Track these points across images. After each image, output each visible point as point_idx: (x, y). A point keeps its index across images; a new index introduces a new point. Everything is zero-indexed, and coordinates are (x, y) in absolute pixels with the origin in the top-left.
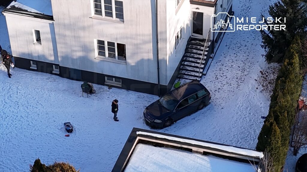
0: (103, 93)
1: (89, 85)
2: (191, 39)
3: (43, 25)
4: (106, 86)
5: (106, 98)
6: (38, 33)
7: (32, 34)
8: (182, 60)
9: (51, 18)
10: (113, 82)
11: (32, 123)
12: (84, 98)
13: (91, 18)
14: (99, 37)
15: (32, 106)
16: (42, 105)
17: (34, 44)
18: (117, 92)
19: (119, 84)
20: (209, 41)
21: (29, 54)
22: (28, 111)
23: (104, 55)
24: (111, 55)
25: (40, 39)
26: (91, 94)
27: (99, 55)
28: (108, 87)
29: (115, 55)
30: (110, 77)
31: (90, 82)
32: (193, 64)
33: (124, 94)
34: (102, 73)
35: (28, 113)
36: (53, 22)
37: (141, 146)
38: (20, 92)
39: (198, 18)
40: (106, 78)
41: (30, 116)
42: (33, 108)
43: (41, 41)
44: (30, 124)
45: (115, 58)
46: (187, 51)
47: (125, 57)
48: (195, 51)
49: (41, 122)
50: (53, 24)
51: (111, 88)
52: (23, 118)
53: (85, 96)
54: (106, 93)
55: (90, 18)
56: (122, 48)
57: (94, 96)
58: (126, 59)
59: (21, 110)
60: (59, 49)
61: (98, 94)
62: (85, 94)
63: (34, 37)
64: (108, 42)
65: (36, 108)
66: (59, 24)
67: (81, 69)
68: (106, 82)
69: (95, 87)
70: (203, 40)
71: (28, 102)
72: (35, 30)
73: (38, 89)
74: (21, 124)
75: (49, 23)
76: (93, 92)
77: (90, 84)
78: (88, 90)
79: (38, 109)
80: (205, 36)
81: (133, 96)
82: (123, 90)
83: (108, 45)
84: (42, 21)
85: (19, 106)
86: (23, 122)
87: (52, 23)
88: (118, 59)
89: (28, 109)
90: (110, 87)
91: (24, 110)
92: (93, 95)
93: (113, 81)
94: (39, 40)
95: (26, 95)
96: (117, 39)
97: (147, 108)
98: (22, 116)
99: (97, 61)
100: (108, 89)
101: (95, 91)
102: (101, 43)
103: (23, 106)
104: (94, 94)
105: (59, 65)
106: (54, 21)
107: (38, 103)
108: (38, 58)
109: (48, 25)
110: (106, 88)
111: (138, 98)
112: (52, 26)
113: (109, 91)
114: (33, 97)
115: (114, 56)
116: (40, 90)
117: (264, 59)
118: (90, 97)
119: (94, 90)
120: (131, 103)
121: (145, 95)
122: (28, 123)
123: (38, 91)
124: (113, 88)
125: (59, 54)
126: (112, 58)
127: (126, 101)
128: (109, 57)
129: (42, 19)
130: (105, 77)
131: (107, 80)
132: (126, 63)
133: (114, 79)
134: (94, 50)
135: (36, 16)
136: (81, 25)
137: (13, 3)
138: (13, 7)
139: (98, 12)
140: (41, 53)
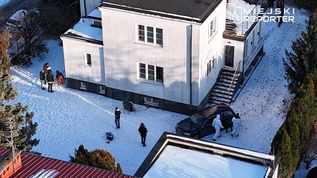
0: (142, 111)
1: (130, 103)
2: (222, 71)
3: (94, 49)
4: (145, 106)
5: (144, 115)
6: (89, 56)
7: (84, 58)
8: (214, 88)
9: (101, 43)
10: (151, 103)
11: (79, 131)
12: (125, 114)
13: (135, 43)
14: (141, 61)
15: (79, 118)
16: (88, 118)
17: (85, 66)
18: (154, 111)
19: (156, 104)
20: (237, 72)
21: (80, 76)
22: (76, 122)
23: (145, 78)
24: (151, 78)
25: (91, 63)
26: (131, 112)
27: (140, 77)
28: (146, 107)
29: (154, 77)
30: (149, 98)
31: (131, 101)
32: (223, 92)
33: (160, 113)
34: (142, 93)
35: (76, 123)
36: (103, 47)
37: (169, 147)
38: (70, 106)
39: (229, 52)
41: (77, 126)
42: (80, 120)
43: (91, 64)
44: (77, 132)
45: (154, 80)
46: (218, 80)
48: (225, 80)
49: (86, 131)
50: (103, 48)
51: (149, 107)
52: (71, 127)
53: (126, 113)
54: (144, 112)
55: (134, 43)
56: (160, 70)
57: (134, 113)
59: (70, 121)
60: (106, 72)
61: (137, 111)
62: (126, 111)
63: (86, 61)
64: (148, 65)
65: (83, 120)
66: (108, 50)
67: (124, 90)
68: (145, 103)
69: (135, 106)
70: (233, 72)
71: (76, 115)
72: (87, 54)
73: (86, 105)
74: (69, 131)
75: (100, 48)
76: (133, 109)
77: (131, 102)
79: (84, 121)
80: (235, 68)
81: (167, 115)
82: (160, 110)
83: (148, 68)
84: (93, 46)
85: (68, 118)
86: (71, 130)
87: (101, 47)
88: (157, 81)
89: (76, 120)
90: (148, 106)
91: (72, 121)
92: (133, 112)
93: (151, 101)
94: (89, 63)
95: (74, 110)
96: (156, 63)
97: (178, 124)
98: (71, 125)
99: (138, 82)
100: (146, 109)
101: (135, 109)
102: (142, 66)
103: (72, 118)
104: (134, 112)
105: (105, 86)
106: (104, 45)
107: (85, 116)
108: (87, 79)
109: (98, 50)
110: (144, 107)
111: (173, 116)
112: (102, 50)
113: (147, 110)
114: (81, 111)
115: (153, 79)
116: (87, 106)
117: (286, 89)
118: (130, 113)
119: (134, 108)
120: (166, 121)
121: (178, 115)
122: (75, 131)
123: (86, 107)
124: (151, 108)
125: (106, 77)
126: (151, 80)
127: (161, 118)
128: (148, 79)
129: (94, 44)
130: (145, 98)
131: (146, 100)
133: (152, 99)
134: (136, 73)
135: (89, 41)
136: (125, 50)
137: (70, 30)
138: (70, 34)
139: (141, 38)
140: (90, 75)
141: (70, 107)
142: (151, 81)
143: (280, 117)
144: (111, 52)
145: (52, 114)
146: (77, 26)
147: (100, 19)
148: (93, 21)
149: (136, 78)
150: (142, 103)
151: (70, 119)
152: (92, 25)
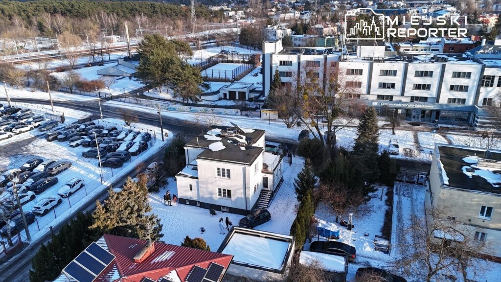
1: (213, 211)
2: (262, 190)
3: (193, 182)
6: (191, 186)
8: (258, 200)
9: (197, 178)
14: (219, 187)
17: (189, 191)
19: (228, 210)
20: (270, 191)
21: (186, 197)
22: (184, 222)
23: (221, 196)
28: (222, 212)
31: (214, 209)
32: (263, 202)
33: (230, 215)
34: (220, 205)
37: (236, 234)
39: (265, 180)
40: (222, 207)
41: (185, 225)
43: (192, 190)
46: (260, 195)
47: (231, 197)
48: (264, 196)
51: (224, 212)
52: (181, 225)
55: (215, 177)
56: (229, 191)
60: (200, 194)
63: (189, 188)
64: (223, 189)
66: (201, 182)
67: (209, 203)
68: (222, 210)
69: (216, 212)
70: (268, 191)
72: (190, 184)
73: (189, 213)
80: (269, 189)
81: (234, 216)
82: (230, 213)
83: (223, 191)
87: (197, 180)
88: (228, 198)
93: (225, 209)
95: (183, 216)
96: (227, 188)
97: (240, 221)
101: (216, 214)
102: (220, 189)
105: (199, 202)
111: (237, 217)
113: (223, 214)
115: (225, 196)
117: (296, 199)
121: (240, 216)
125: (200, 196)
128: (223, 196)
129: (193, 179)
134: (216, 194)
135: (191, 178)
136: (210, 181)
137: (180, 172)
138: (180, 174)
139: (219, 175)
140: (192, 196)
142: (224, 198)
143: (294, 214)
144: (203, 183)
145: (171, 218)
146: (184, 170)
147: (197, 166)
148: (192, 167)
149: (216, 196)
150: (220, 210)
151: (181, 221)
152: (192, 169)
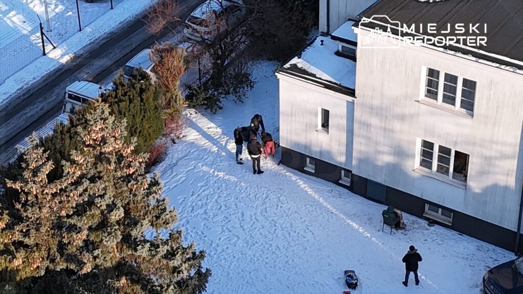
0: (418, 231)
1: (396, 214)
4: (425, 220)
5: (422, 240)
6: (326, 114)
7: (316, 115)
9: (351, 92)
10: (438, 216)
11: (293, 261)
12: (385, 234)
13: (418, 101)
14: (426, 136)
15: (297, 232)
16: (313, 234)
17: (317, 131)
18: (441, 234)
19: (448, 221)
22: (290, 239)
23: (430, 168)
24: (443, 170)
25: (328, 125)
26: (397, 230)
27: (421, 165)
28: (427, 222)
29: (448, 169)
30: (435, 206)
33: (454, 239)
34: (422, 196)
35: (289, 243)
36: (354, 101)
38: (282, 205)
40: (427, 206)
41: (292, 249)
42: (297, 236)
43: (328, 128)
44: (290, 263)
45: (448, 175)
47: (466, 176)
49: (308, 261)
50: (353, 103)
51: (432, 225)
52: (280, 250)
53: (386, 231)
54: (422, 233)
55: (416, 101)
57: (402, 233)
58: (466, 180)
59: (279, 236)
60: (356, 146)
61: (409, 231)
62: (387, 228)
63: (320, 121)
64: (440, 146)
65: (304, 237)
66: (363, 105)
68: (426, 213)
69: (406, 218)
71: (291, 224)
72: (322, 109)
74: (275, 259)
75: (347, 101)
76: (401, 226)
77: (398, 212)
78: (393, 222)
79: (306, 239)
81: (467, 245)
82: (454, 232)
84: (335, 96)
85: (276, 229)
86: (279, 256)
87: (351, 101)
88: (453, 178)
89: (290, 236)
90: (432, 222)
91: (283, 237)
92: (400, 231)
94: (325, 125)
95: (289, 214)
98: (279, 246)
99: (416, 175)
100: (427, 226)
101: (405, 225)
102: (428, 145)
103: (283, 230)
104: (403, 231)
105: (350, 171)
106: (356, 98)
107: (308, 229)
108: (318, 155)
109: (345, 104)
110: (424, 223)
111: (478, 250)
112: (351, 107)
113: (428, 230)
114: (301, 218)
115: (446, 172)
116: (314, 208)
118: (394, 233)
119: (403, 224)
120: (463, 258)
121: (490, 248)
122: (287, 259)
123: (311, 209)
124: (437, 226)
126: (443, 173)
127: (455, 252)
128: (437, 171)
129: (337, 93)
130: (426, 204)
131: (429, 209)
132: (466, 186)
133: (440, 210)
134: (413, 156)
135: (328, 86)
136: (399, 110)
137: (295, 61)
138: (294, 67)
139: (431, 93)
141: (281, 207)
142: (441, 176)
144: (373, 110)
146: (309, 52)
147: (355, 44)
148: (340, 46)
150: (420, 214)
152: (338, 53)
